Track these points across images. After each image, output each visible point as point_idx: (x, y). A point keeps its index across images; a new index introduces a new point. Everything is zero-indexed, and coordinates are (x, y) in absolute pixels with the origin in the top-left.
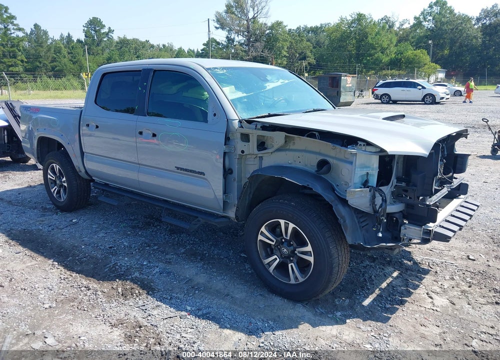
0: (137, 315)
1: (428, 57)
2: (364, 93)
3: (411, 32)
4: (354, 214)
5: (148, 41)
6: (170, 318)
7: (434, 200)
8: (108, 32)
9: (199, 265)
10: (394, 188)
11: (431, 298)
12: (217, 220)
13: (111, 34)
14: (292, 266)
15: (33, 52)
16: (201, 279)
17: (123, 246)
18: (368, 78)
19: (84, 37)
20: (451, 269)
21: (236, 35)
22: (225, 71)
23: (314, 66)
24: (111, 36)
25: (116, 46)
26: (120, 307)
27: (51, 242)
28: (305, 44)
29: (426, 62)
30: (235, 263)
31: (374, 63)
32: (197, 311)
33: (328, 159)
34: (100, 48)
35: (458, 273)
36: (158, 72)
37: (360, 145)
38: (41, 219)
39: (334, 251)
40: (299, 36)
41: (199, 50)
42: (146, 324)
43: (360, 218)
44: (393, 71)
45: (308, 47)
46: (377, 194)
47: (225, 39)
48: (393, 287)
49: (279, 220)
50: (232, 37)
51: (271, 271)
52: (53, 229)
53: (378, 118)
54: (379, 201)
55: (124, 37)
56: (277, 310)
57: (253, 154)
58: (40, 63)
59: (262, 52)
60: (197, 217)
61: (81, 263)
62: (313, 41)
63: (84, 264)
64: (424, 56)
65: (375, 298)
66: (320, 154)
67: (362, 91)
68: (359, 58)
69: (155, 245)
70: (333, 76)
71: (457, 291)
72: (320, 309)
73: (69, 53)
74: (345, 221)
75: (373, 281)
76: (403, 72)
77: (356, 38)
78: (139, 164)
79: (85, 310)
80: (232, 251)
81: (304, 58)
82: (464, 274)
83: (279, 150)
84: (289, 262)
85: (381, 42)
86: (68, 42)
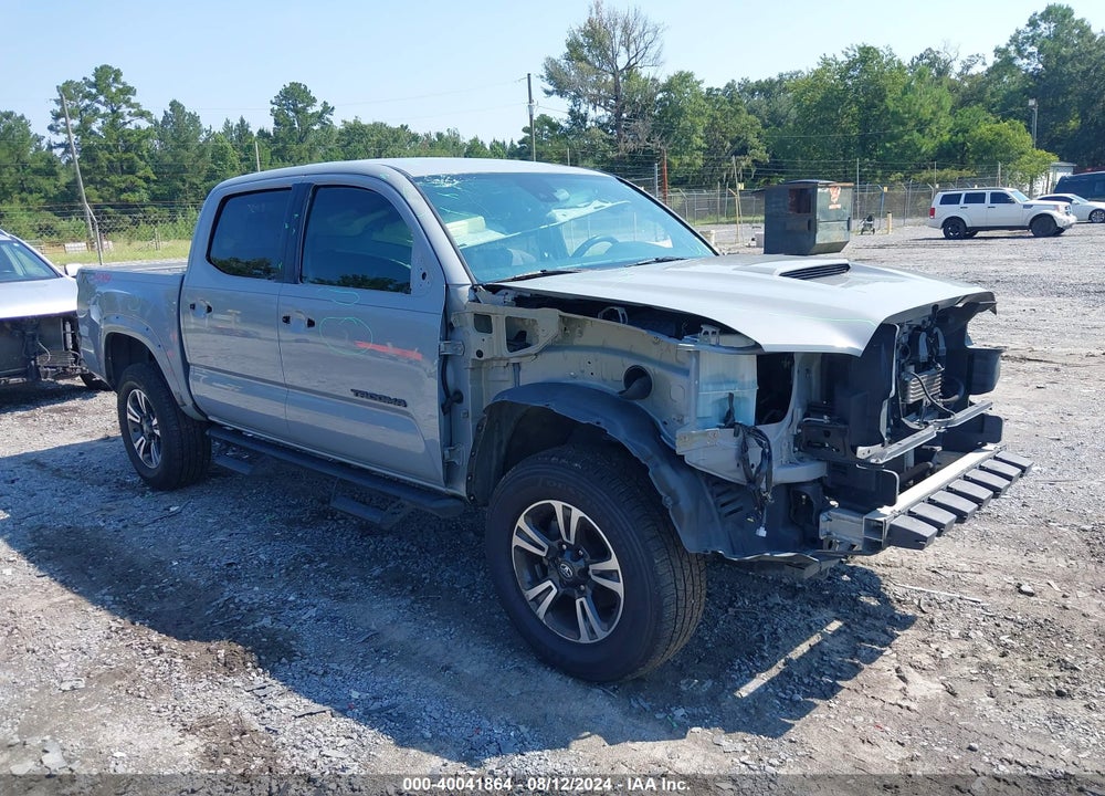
0: (242, 709)
1: (1028, 136)
2: (876, 223)
3: (989, 82)
4: (704, 485)
5: (406, 127)
6: (311, 714)
7: (891, 454)
8: (323, 112)
9: (403, 603)
10: (799, 427)
11: (903, 679)
12: (435, 505)
13: (328, 116)
14: (581, 603)
15: (168, 159)
16: (400, 634)
17: (256, 562)
18: (886, 189)
19: (273, 126)
20: (969, 615)
21: (591, 107)
22: (457, 182)
23: (767, 166)
24: (328, 119)
25: (338, 141)
26: (214, 690)
27: (115, 554)
28: (745, 119)
29: (1024, 147)
30: (482, 600)
31: (901, 155)
32: (371, 702)
33: (645, 365)
34: (305, 146)
35: (983, 624)
36: (322, 189)
37: (706, 333)
38: (109, 505)
39: (662, 569)
40: (730, 102)
41: (516, 143)
42: (256, 726)
43: (718, 495)
44: (946, 171)
45: (752, 126)
46: (752, 442)
47: (566, 117)
48: (823, 653)
49: (552, 502)
50: (582, 111)
51: (541, 616)
52: (125, 527)
53: (770, 272)
54: (755, 455)
55: (355, 121)
56: (544, 703)
57: (501, 359)
58: (184, 181)
59: (648, 140)
60: (399, 498)
61: (162, 597)
62: (763, 113)
63: (166, 599)
64: (1020, 137)
65: (773, 678)
66: (630, 354)
67: (870, 219)
68: (865, 145)
69: (324, 559)
70: (796, 187)
71: (970, 665)
72: (640, 700)
73: (242, 160)
74: (676, 503)
75: (779, 639)
76: (969, 173)
77: (857, 102)
78: (286, 386)
79: (140, 696)
80: (482, 573)
81: (743, 151)
82: (998, 625)
83: (548, 348)
84: (577, 595)
85: (917, 107)
86: (240, 138)
